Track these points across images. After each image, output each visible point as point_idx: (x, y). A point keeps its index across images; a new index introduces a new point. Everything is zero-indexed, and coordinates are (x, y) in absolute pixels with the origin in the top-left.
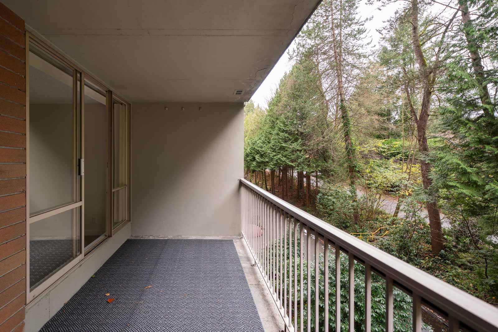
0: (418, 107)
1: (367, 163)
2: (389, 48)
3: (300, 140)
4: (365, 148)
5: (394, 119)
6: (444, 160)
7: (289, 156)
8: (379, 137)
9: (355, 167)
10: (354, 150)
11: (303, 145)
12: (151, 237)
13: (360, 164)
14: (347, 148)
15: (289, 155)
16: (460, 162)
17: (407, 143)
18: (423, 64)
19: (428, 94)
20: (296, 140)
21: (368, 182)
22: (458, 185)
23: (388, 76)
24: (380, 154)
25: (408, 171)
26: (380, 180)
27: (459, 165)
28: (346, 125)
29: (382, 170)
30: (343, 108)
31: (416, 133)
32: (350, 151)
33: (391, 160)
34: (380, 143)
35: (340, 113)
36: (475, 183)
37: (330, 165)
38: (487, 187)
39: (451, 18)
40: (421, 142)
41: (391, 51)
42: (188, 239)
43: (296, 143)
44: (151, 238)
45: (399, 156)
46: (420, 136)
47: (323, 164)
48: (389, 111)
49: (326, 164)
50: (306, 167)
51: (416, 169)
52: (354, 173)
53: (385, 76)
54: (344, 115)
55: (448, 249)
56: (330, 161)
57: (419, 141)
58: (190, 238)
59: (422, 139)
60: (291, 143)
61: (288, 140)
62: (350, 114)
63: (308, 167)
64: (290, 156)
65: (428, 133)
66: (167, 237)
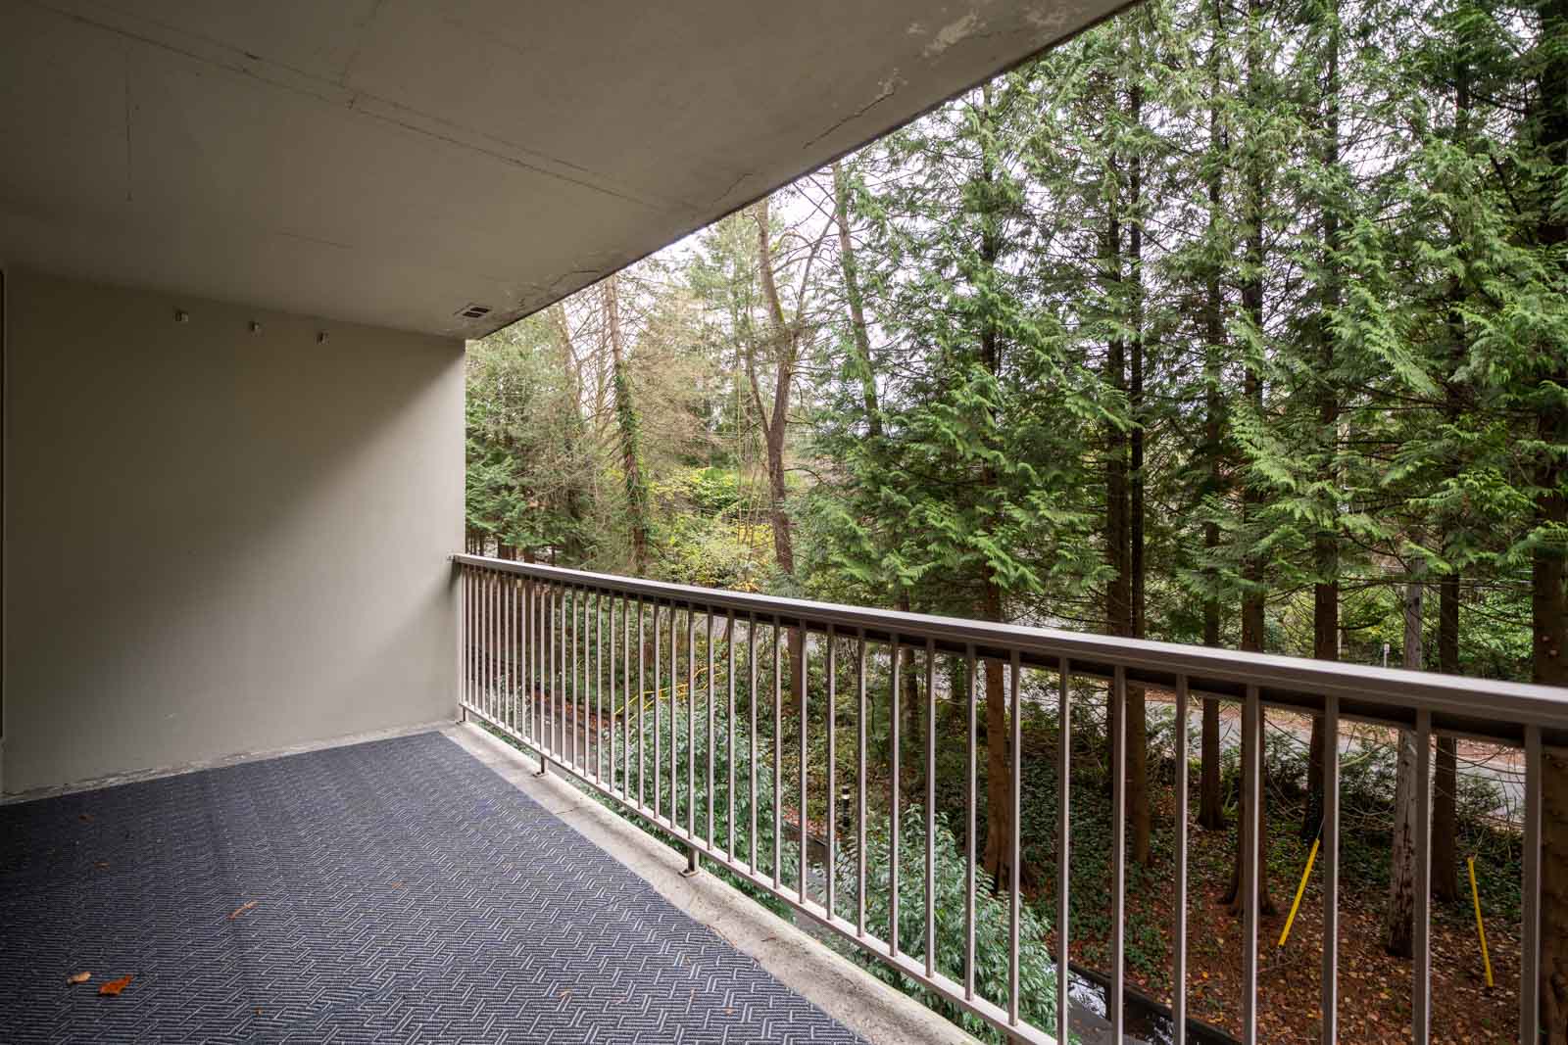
0: (769, 406)
1: (670, 521)
2: (709, 262)
3: (509, 460)
4: (666, 486)
5: (717, 422)
6: (823, 513)
7: (478, 502)
8: (692, 462)
9: (648, 531)
10: (645, 490)
11: (520, 472)
12: (111, 780)
13: (655, 522)
14: (629, 487)
15: (480, 499)
16: (846, 516)
17: (747, 480)
18: (777, 313)
19: (786, 377)
20: (498, 459)
21: (673, 566)
22: (845, 561)
23: (706, 324)
24: (695, 502)
25: (748, 540)
26: (696, 560)
27: (846, 522)
28: (627, 427)
29: (702, 537)
30: (621, 387)
31: (764, 456)
32: (635, 493)
33: (719, 516)
34: (696, 475)
35: (610, 397)
36: (868, 555)
37: (585, 526)
38: (885, 562)
39: (818, 237)
40: (775, 477)
41: (711, 268)
42: (282, 755)
43: (497, 466)
44: (113, 782)
45: (733, 507)
46: (772, 465)
47: (570, 525)
48: (707, 404)
49: (577, 525)
50: (527, 534)
51: (764, 533)
52: (644, 546)
53: (699, 322)
54: (623, 403)
55: (815, 694)
56: (588, 518)
57: (771, 474)
58: (287, 754)
59: (777, 471)
60: (483, 465)
61: (475, 457)
62: (635, 401)
63: (532, 534)
64: (482, 502)
65: (789, 460)
66: (189, 766)
